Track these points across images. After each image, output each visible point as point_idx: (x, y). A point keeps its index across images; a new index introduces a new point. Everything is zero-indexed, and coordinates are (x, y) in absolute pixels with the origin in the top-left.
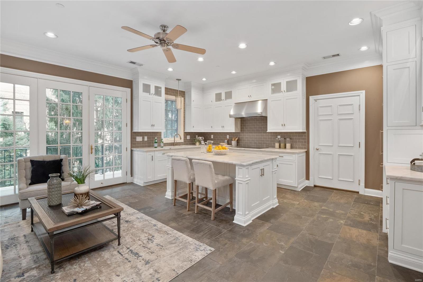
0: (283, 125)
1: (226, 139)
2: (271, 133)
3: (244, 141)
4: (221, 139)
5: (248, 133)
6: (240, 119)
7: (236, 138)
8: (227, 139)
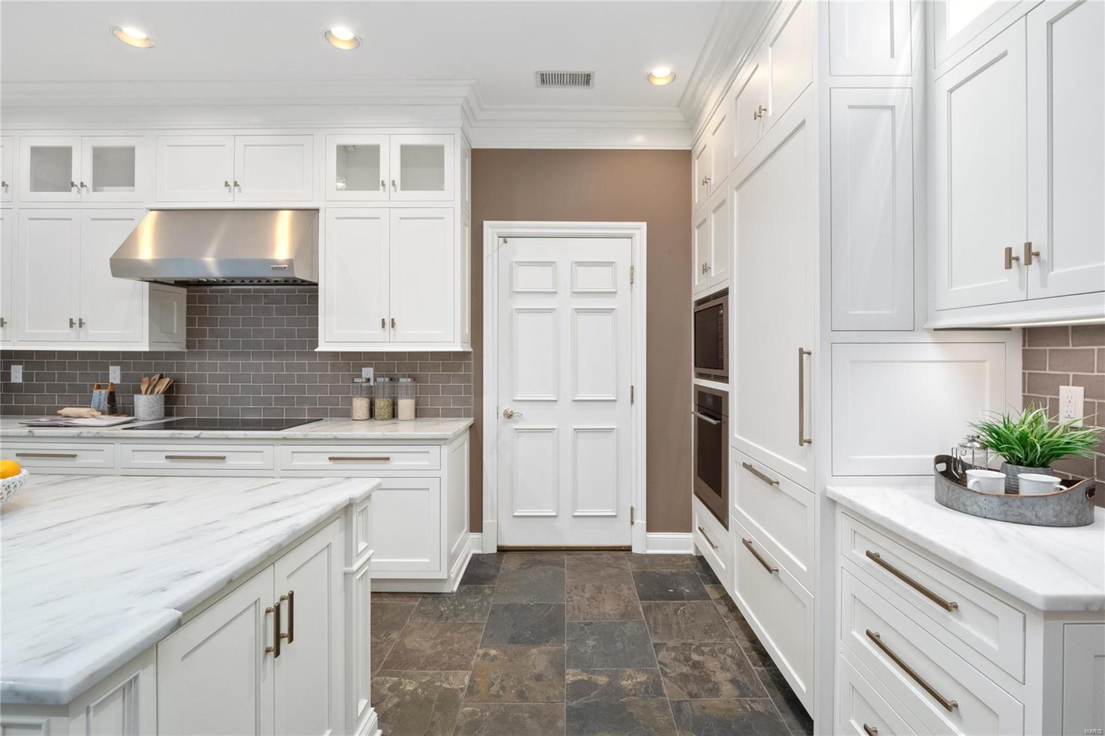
0: (388, 322)
1: (99, 387)
2: (335, 355)
3: (202, 390)
4: (74, 388)
5: (225, 355)
6: (184, 291)
7: (161, 377)
8: (105, 387)
